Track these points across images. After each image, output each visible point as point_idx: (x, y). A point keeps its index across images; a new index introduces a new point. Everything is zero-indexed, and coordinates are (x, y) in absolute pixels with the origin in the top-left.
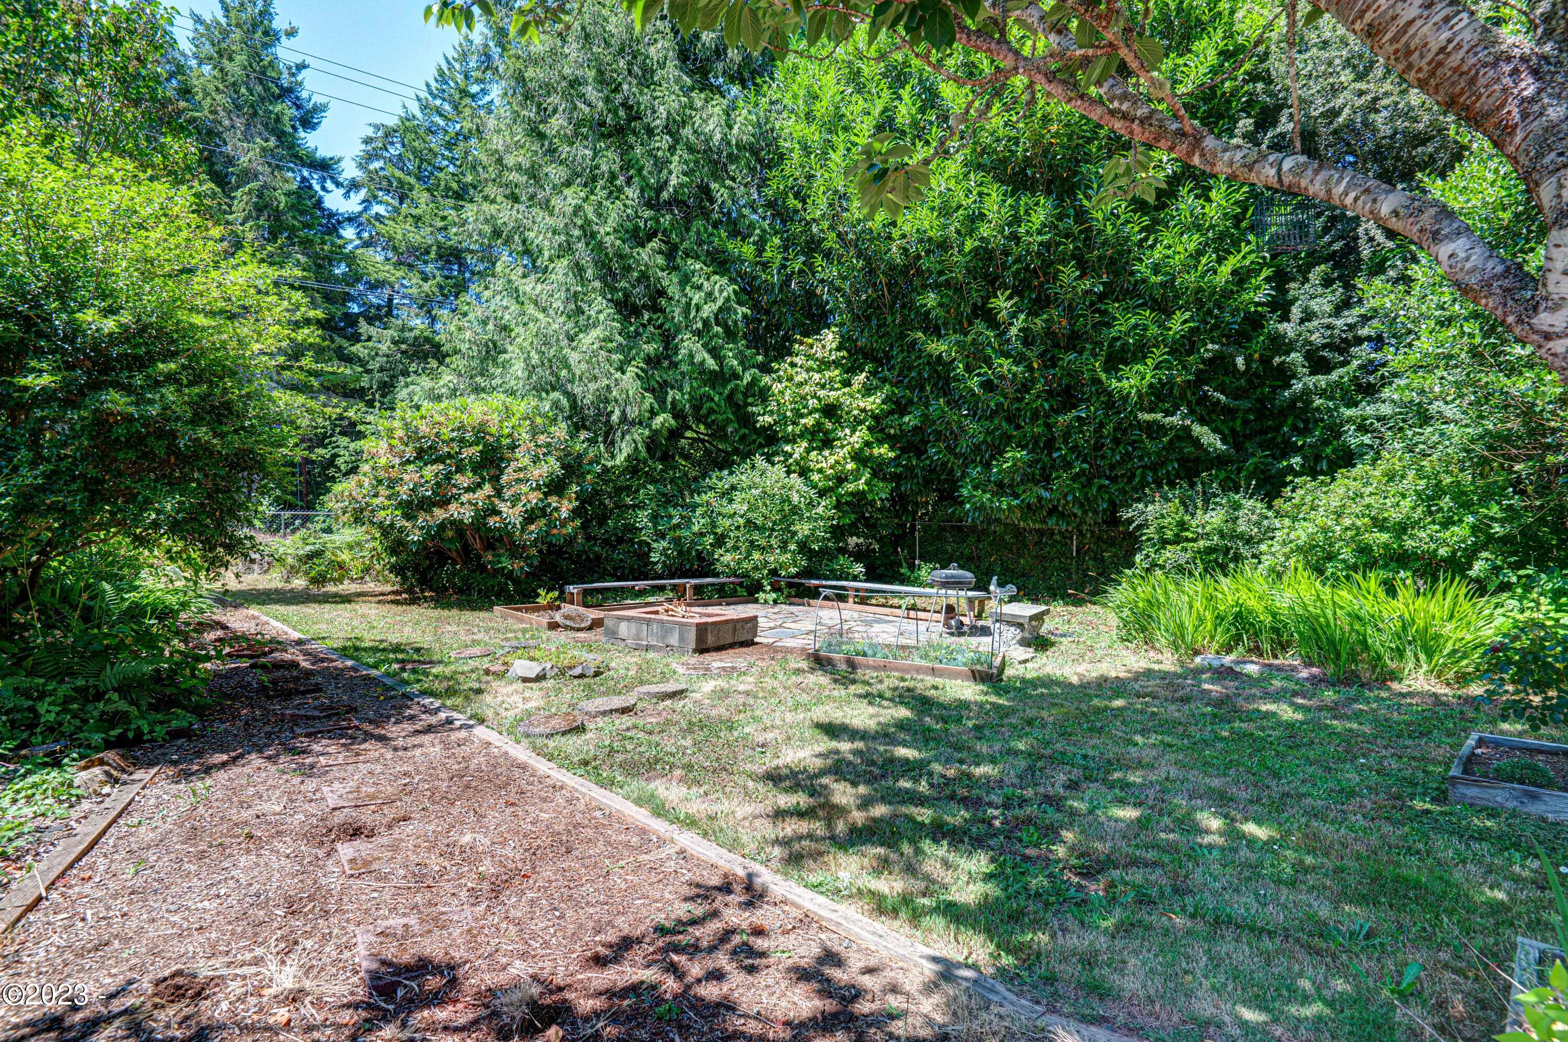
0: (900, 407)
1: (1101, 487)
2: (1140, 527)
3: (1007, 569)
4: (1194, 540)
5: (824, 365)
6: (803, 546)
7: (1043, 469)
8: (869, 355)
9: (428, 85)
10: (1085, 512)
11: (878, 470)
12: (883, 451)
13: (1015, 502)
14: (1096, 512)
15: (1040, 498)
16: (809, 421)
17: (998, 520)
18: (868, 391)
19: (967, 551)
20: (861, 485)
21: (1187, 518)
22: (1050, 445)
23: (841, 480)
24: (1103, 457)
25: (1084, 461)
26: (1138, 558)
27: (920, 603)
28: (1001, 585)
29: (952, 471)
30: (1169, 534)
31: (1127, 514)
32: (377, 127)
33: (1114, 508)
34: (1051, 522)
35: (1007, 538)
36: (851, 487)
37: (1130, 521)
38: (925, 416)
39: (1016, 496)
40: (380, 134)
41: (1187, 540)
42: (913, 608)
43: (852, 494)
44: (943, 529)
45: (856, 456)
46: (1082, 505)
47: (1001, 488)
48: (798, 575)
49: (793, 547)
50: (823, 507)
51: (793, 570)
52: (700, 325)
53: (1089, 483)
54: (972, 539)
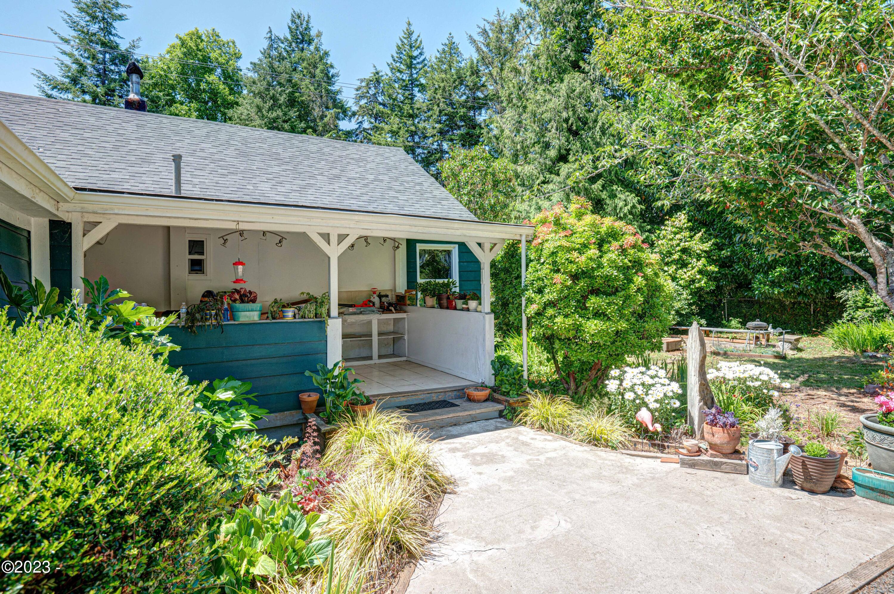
0: (719, 247)
1: (825, 283)
2: (846, 301)
3: (776, 320)
4: (872, 307)
5: (681, 229)
6: (678, 313)
7: (795, 274)
8: (704, 224)
9: (393, 57)
10: (817, 294)
11: (710, 276)
12: (713, 268)
13: (781, 290)
14: (823, 294)
15: (793, 288)
16: (676, 256)
17: (771, 298)
18: (702, 240)
19: (754, 312)
20: (703, 283)
21: (868, 297)
22: (798, 264)
23: (693, 281)
24: (826, 269)
25: (816, 271)
26: (845, 315)
27: (738, 336)
28: (774, 328)
29: (746, 276)
30: (860, 304)
31: (838, 295)
32: (362, 81)
33: (832, 292)
34: (800, 299)
35: (776, 306)
36: (697, 285)
37: (841, 298)
38: (733, 252)
39: (782, 288)
40: (364, 84)
41: (869, 307)
42: (735, 338)
43: (697, 288)
44: (740, 302)
45: (700, 272)
46: (815, 291)
47: (773, 284)
48: (675, 325)
49: (673, 312)
50: (685, 294)
51: (674, 323)
52: (622, 215)
53: (819, 281)
54: (756, 307)
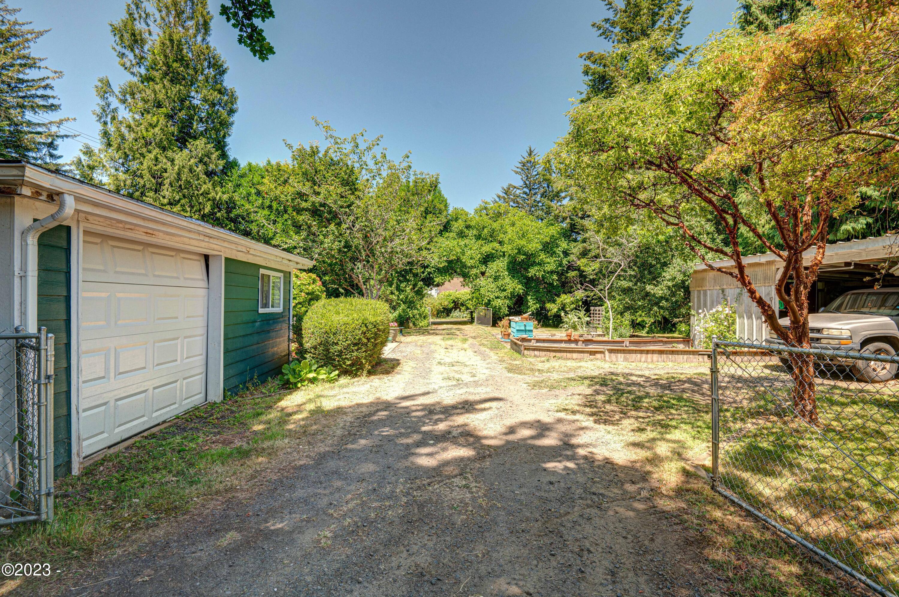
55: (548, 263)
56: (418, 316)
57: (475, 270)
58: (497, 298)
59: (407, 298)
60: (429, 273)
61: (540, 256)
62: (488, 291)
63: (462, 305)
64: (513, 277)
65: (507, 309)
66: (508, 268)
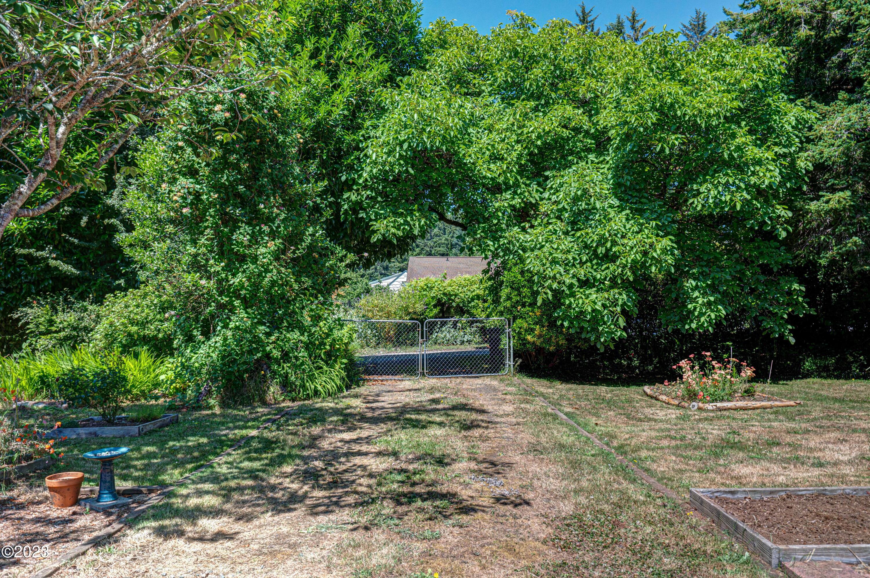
2: (25, 323)
4: (57, 332)
21: (53, 317)
26: (25, 345)
30: (43, 329)
31: (17, 315)
37: (18, 320)
41: (53, 332)
55: (759, 162)
56: (303, 353)
57: (508, 195)
58: (585, 283)
59: (256, 286)
60: (356, 207)
61: (733, 136)
62: (554, 262)
63: (461, 311)
64: (640, 212)
65: (622, 322)
66: (618, 185)
